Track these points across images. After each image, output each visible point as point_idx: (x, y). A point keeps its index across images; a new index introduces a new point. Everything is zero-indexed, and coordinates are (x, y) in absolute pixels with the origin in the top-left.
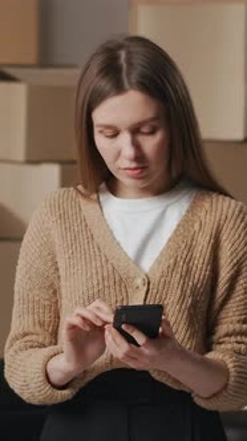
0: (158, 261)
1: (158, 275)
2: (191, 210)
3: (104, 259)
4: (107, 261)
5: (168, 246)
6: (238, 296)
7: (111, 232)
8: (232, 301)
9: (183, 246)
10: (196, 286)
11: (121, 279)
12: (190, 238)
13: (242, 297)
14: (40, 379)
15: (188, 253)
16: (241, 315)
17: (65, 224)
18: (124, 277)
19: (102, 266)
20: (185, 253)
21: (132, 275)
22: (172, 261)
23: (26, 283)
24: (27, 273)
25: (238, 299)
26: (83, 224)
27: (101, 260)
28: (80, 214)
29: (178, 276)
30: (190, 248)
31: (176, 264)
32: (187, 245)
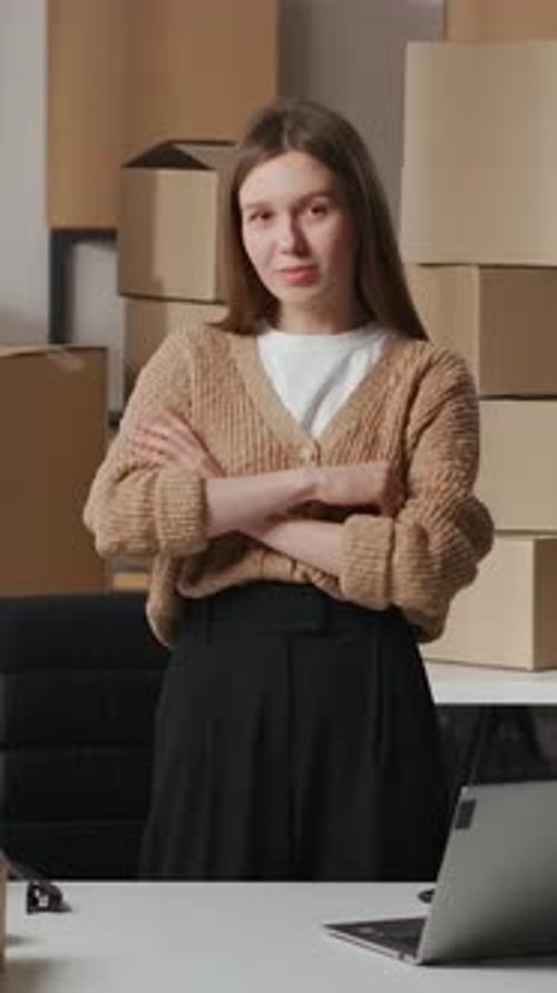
0: (335, 423)
1: (332, 443)
2: (387, 358)
3: (257, 418)
4: (262, 422)
5: (350, 404)
9: (370, 405)
11: (280, 447)
12: (379, 397)
18: (284, 445)
19: (254, 430)
20: (373, 414)
21: (296, 442)
22: (354, 424)
27: (253, 420)
29: (361, 446)
31: (358, 428)
32: (376, 405)
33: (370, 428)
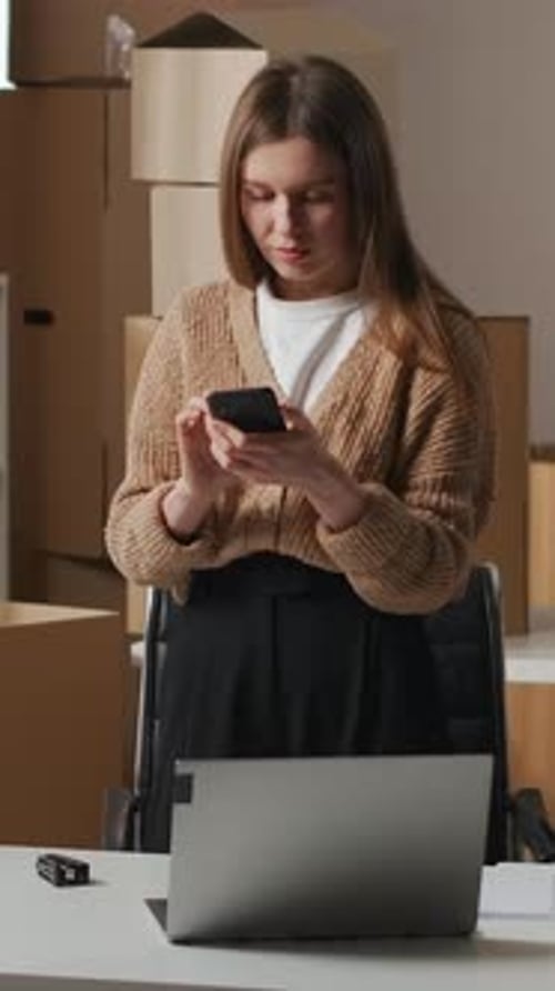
0: (322, 399)
6: (435, 443)
7: (265, 353)
8: (425, 452)
9: (360, 373)
10: (371, 432)
12: (370, 363)
13: (441, 444)
14: (159, 539)
15: (366, 384)
16: (439, 470)
17: (201, 335)
20: (362, 383)
22: (340, 397)
23: (145, 419)
24: (147, 403)
25: (435, 447)
26: (228, 338)
28: (225, 324)
29: (344, 420)
30: (369, 377)
31: (345, 401)
32: (366, 371)
33: (357, 400)
